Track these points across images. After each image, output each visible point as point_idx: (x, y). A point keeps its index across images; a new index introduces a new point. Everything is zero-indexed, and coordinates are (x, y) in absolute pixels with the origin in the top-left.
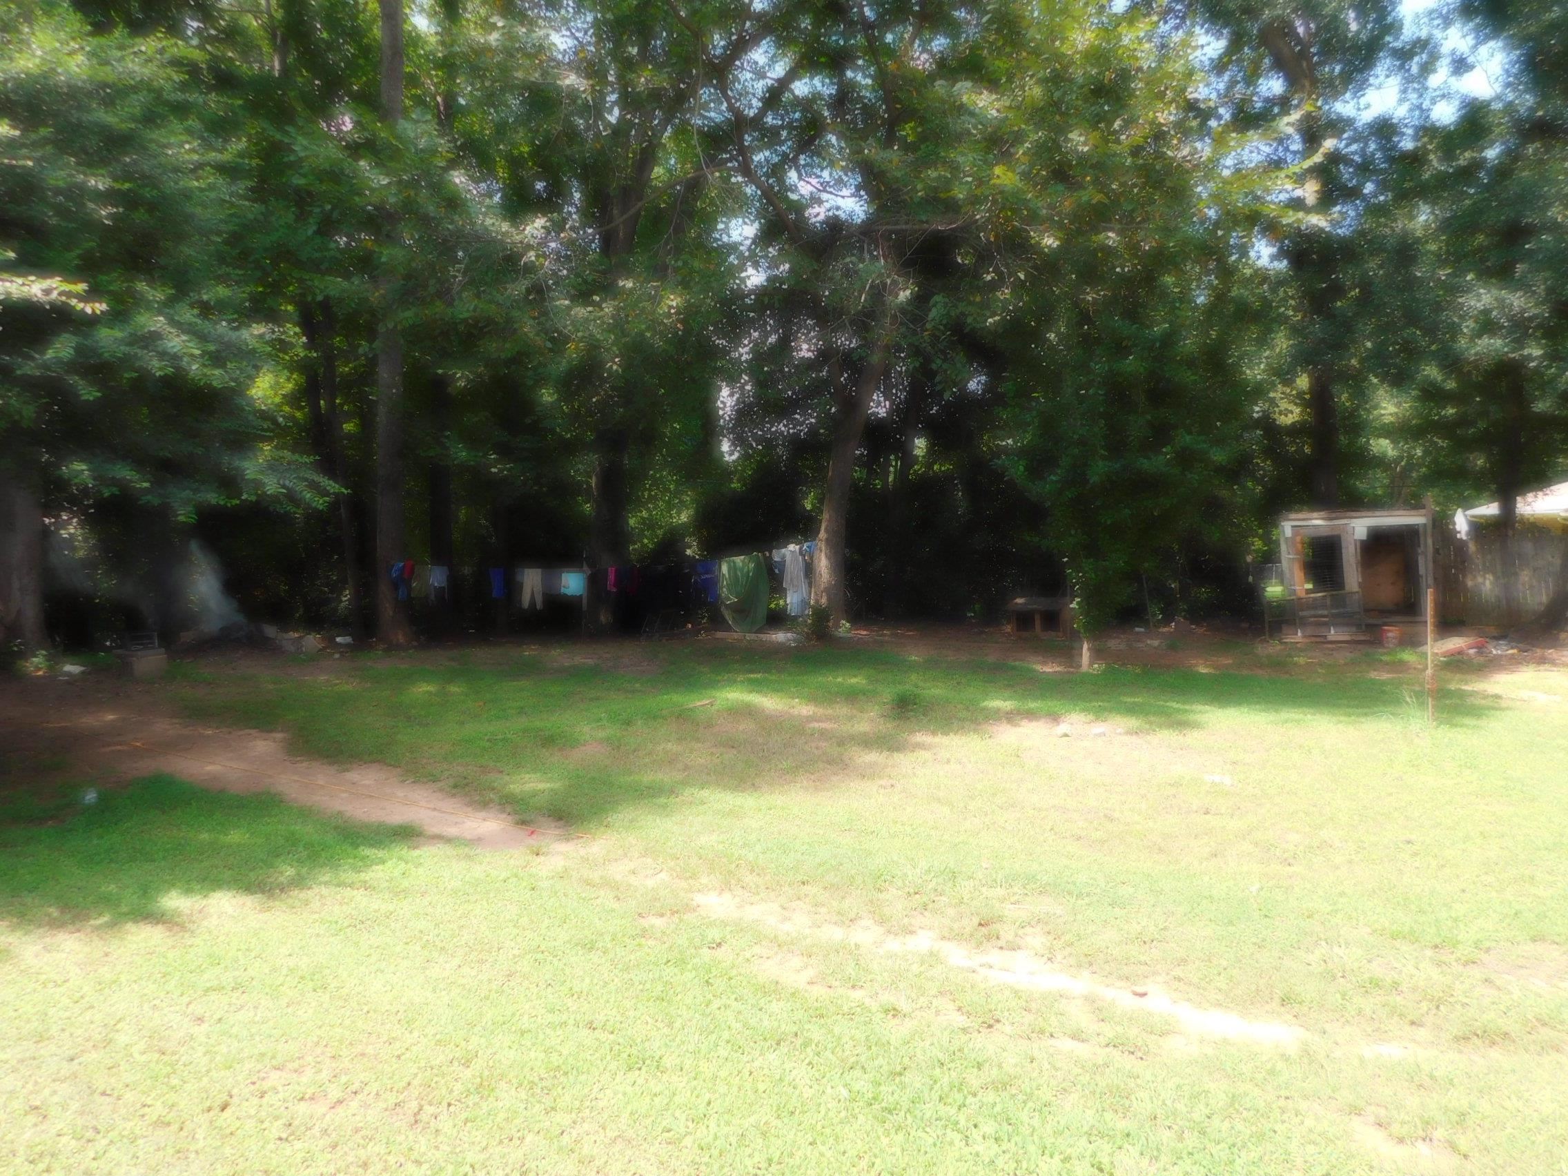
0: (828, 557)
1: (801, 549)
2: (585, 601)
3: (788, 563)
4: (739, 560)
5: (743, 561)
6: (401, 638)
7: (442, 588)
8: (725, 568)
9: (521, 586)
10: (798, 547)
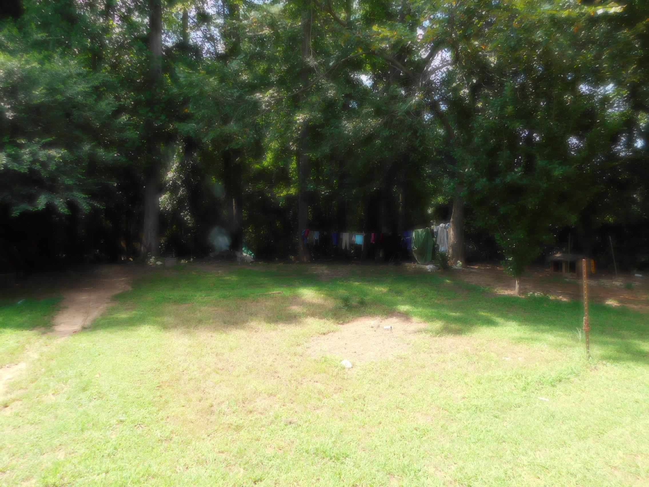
0: (453, 230)
1: (445, 226)
2: (363, 247)
3: (439, 232)
4: (420, 231)
5: (422, 231)
6: (305, 259)
7: (317, 240)
8: (414, 235)
9: (342, 240)
10: (444, 225)
